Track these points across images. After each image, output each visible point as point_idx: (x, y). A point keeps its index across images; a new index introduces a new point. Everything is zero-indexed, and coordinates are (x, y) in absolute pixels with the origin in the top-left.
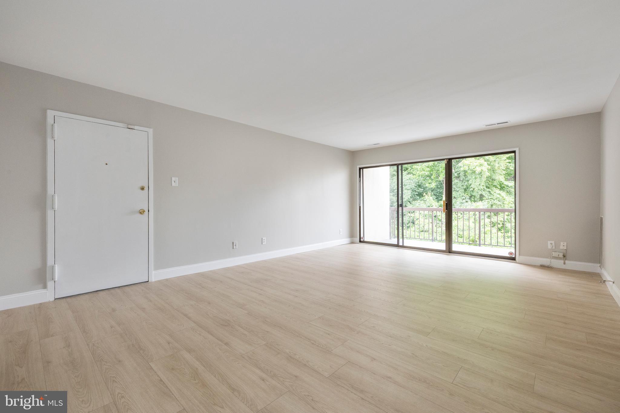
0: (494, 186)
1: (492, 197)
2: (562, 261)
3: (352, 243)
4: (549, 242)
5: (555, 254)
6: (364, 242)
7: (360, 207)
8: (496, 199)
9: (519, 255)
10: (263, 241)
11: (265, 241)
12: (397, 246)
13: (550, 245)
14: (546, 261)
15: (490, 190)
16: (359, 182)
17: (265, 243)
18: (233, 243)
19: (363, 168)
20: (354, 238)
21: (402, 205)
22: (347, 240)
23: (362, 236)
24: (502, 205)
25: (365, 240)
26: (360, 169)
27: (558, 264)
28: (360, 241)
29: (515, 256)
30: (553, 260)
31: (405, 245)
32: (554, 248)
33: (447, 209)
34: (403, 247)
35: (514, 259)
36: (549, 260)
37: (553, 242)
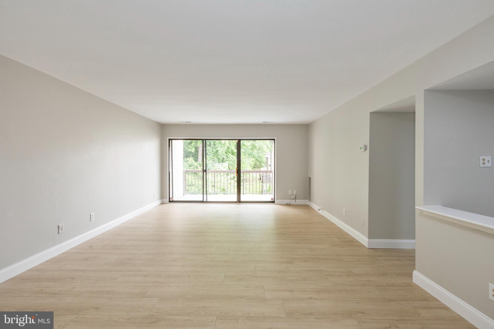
0: (229, 152)
1: (228, 159)
2: (294, 201)
3: (162, 203)
4: (289, 191)
5: (292, 197)
6: (173, 202)
7: (169, 172)
8: (231, 161)
9: (277, 199)
10: (92, 217)
11: (94, 217)
12: (203, 202)
13: (290, 192)
14: (288, 201)
15: (227, 155)
16: (169, 151)
17: (94, 219)
18: (59, 227)
19: (172, 140)
20: (165, 199)
21: (206, 171)
22: (158, 202)
23: (171, 196)
24: (234, 164)
25: (174, 200)
26: (169, 140)
27: (293, 202)
28: (170, 201)
29: (274, 200)
30: (291, 200)
31: (208, 201)
32: (291, 194)
33: (238, 173)
34: (207, 202)
35: (274, 202)
36: (289, 200)
37: (291, 191)
